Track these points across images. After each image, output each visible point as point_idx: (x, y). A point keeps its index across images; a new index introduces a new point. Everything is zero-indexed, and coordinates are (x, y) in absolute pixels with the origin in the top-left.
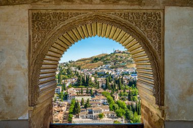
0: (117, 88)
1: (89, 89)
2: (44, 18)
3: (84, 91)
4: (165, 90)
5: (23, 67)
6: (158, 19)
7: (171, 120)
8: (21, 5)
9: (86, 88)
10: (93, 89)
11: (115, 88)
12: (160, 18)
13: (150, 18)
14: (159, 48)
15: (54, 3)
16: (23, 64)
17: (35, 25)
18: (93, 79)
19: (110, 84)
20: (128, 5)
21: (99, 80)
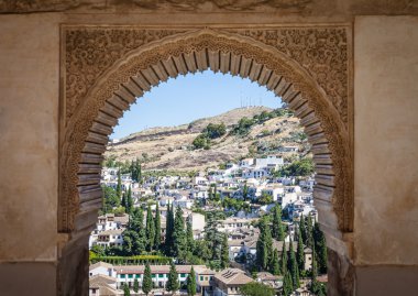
0: (308, 265)
1: (179, 268)
2: (92, 41)
3: (157, 280)
4: (356, 198)
5: (46, 146)
6: (341, 43)
7: (367, 263)
8: (44, 14)
9: (167, 268)
10: (200, 269)
11: (301, 266)
12: (345, 40)
13: (323, 40)
14: (344, 106)
15: (114, 10)
16: (47, 140)
17: (73, 56)
18: (199, 222)
19: (277, 246)
20: (275, 13)
21: (228, 227)
